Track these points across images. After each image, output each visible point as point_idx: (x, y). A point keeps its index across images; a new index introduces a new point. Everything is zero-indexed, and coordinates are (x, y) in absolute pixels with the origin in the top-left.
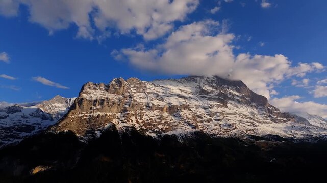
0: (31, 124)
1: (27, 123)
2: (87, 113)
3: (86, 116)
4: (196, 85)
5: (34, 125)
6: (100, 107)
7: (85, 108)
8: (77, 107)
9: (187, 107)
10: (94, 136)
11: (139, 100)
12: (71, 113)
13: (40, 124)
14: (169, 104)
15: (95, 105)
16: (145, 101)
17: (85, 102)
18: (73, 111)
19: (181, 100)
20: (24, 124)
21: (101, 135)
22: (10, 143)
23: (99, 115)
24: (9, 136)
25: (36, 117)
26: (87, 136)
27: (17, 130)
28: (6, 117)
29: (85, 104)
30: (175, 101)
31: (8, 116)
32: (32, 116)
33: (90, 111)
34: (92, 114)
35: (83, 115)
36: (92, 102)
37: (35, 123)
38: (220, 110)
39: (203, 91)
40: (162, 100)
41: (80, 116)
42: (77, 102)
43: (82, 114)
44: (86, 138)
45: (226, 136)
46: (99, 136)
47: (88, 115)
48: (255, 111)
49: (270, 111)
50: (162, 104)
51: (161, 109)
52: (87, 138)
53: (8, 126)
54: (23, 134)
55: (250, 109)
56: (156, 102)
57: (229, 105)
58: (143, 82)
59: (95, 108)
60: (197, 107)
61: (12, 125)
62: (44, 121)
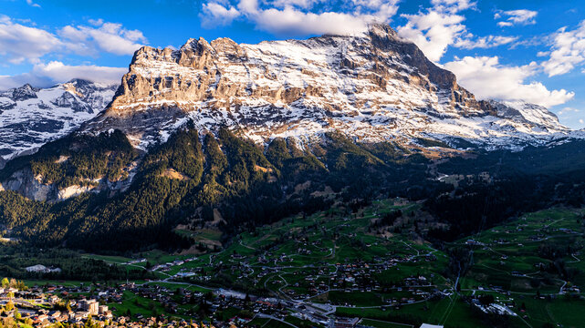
0: (55, 118)
1: (49, 118)
2: (144, 101)
3: (143, 106)
4: (335, 50)
5: (63, 120)
6: (166, 89)
7: (140, 93)
8: (127, 90)
9: (316, 91)
10: (159, 141)
11: (233, 79)
12: (117, 101)
13: (72, 118)
14: (286, 85)
15: (157, 88)
16: (244, 80)
17: (140, 82)
18: (119, 98)
19: (308, 79)
20: (44, 119)
21: (169, 139)
22: (25, 149)
23: (164, 104)
24: (22, 139)
25: (63, 106)
26: (146, 140)
27: (34, 128)
28: (11, 107)
29: (139, 85)
30: (296, 80)
31: (15, 105)
32: (56, 104)
33: (149, 98)
34: (153, 103)
35: (137, 104)
36: (153, 82)
37: (62, 117)
38: (373, 95)
39: (346, 62)
40: (274, 77)
41: (133, 105)
42: (125, 81)
43: (136, 102)
44: (144, 142)
45: (377, 140)
46: (166, 140)
47: (147, 104)
48: (434, 97)
49: (459, 99)
50: (274, 85)
51: (273, 94)
52: (147, 143)
53: (18, 121)
54: (45, 135)
55: (425, 94)
56: (262, 82)
57: (389, 87)
58: (241, 45)
59: (158, 92)
60: (335, 90)
61: (24, 120)
62: (78, 113)
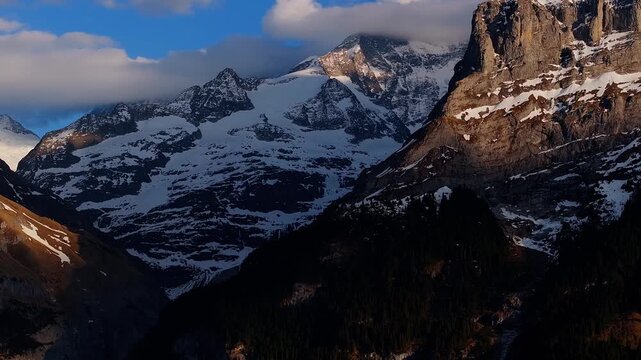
0: (301, 166)
1: (285, 165)
2: (544, 85)
3: (542, 103)
5: (322, 170)
7: (531, 59)
8: (490, 54)
10: (594, 215)
12: (458, 93)
15: (585, 35)
17: (530, 24)
18: (467, 83)
20: (271, 171)
21: (628, 206)
22: (224, 265)
24: (212, 236)
25: (323, 125)
26: (555, 216)
27: (243, 202)
28: (187, 142)
29: (527, 35)
31: (198, 135)
32: (303, 122)
33: (559, 73)
34: (574, 87)
35: (524, 97)
36: (571, 17)
37: (321, 161)
41: (508, 104)
42: (482, 26)
43: (517, 91)
44: (547, 224)
46: (618, 211)
52: (556, 225)
53: (202, 184)
54: (274, 222)
59: (588, 51)
61: (219, 178)
